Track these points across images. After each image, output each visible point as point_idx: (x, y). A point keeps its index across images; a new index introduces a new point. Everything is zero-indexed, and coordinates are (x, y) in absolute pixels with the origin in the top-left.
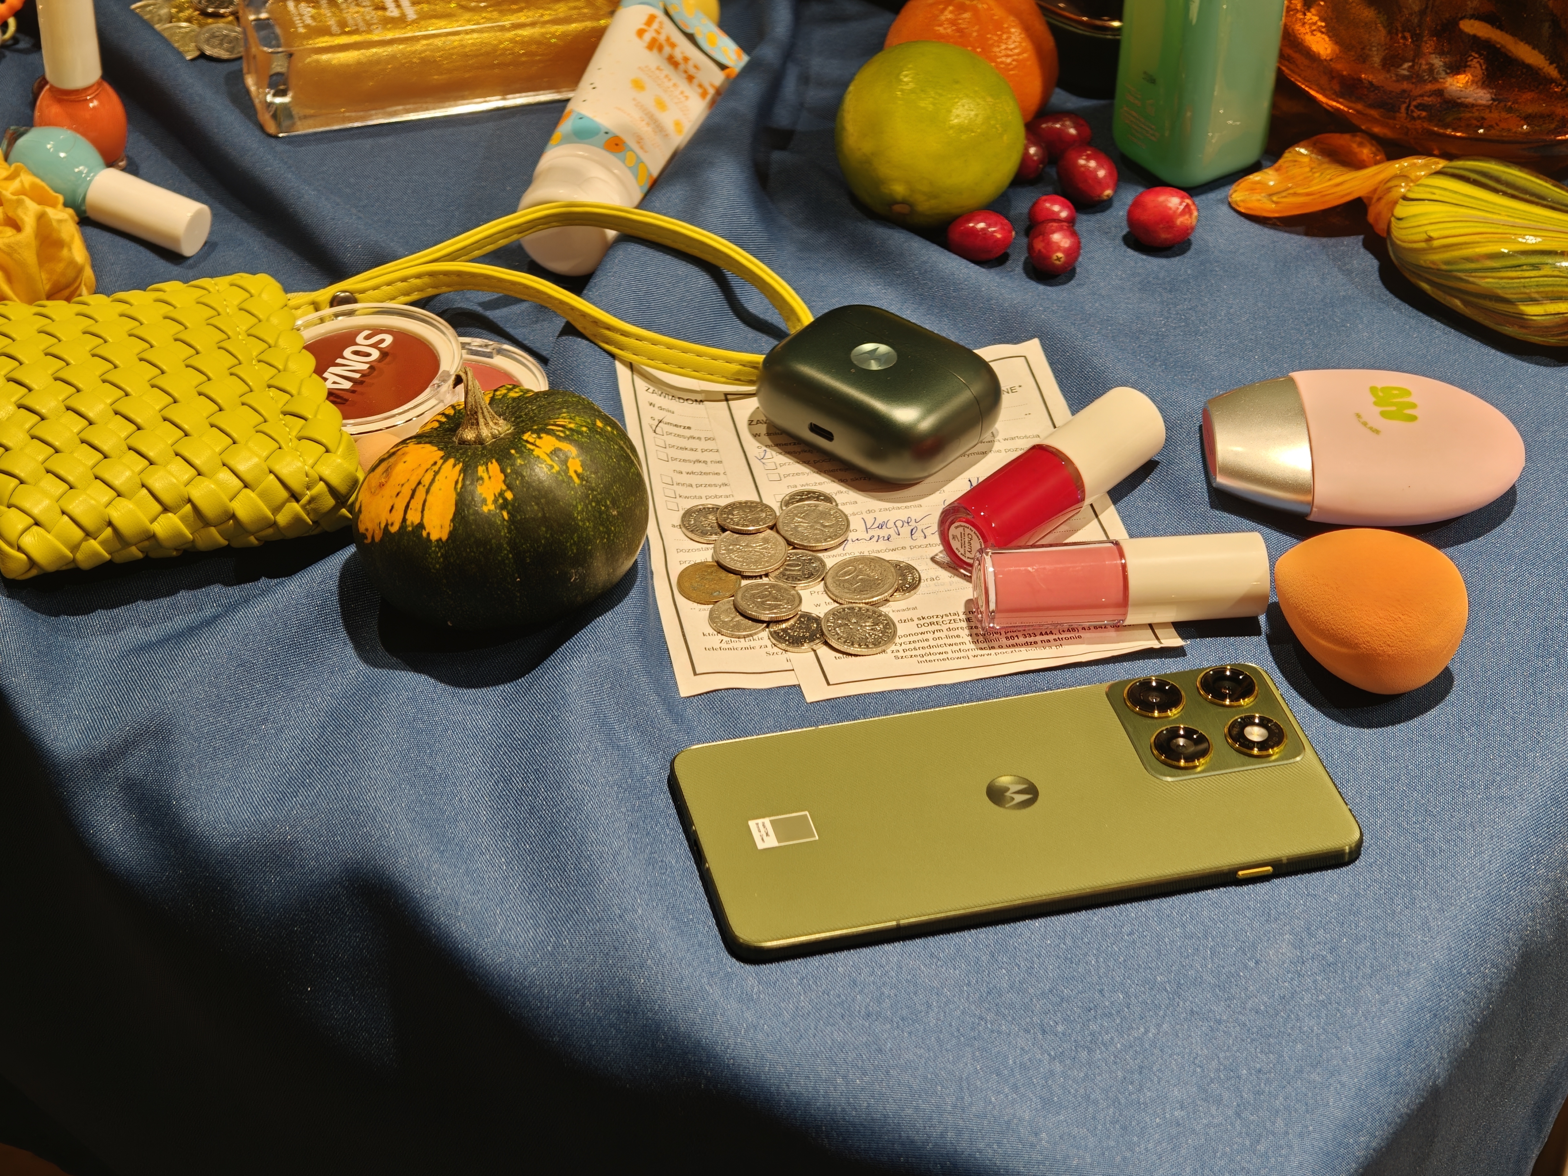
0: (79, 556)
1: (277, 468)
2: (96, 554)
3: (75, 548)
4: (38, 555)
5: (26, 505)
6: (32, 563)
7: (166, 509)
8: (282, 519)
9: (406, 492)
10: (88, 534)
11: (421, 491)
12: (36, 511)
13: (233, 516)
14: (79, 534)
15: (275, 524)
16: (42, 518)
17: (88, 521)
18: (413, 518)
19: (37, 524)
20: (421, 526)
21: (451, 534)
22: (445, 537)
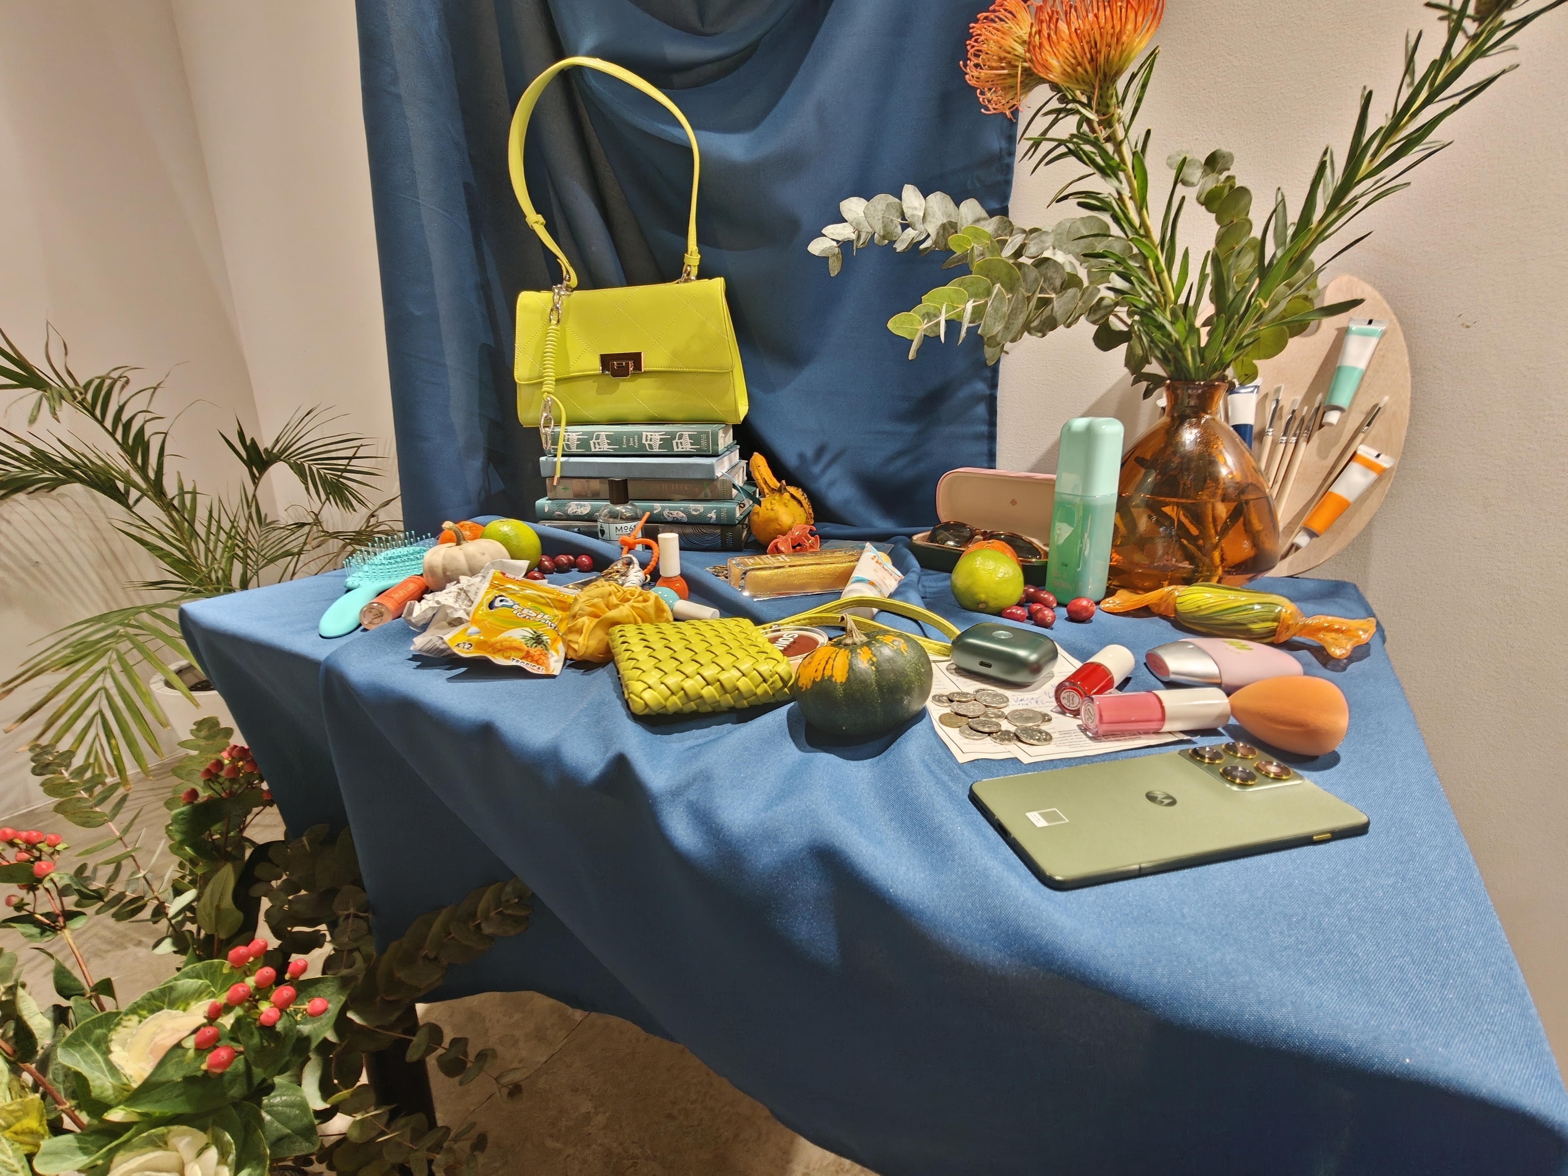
0: (668, 704)
1: (757, 668)
2: (676, 703)
3: (666, 699)
4: (651, 703)
5: (646, 680)
6: (647, 705)
7: (708, 684)
8: (759, 691)
9: (824, 662)
10: (673, 693)
11: (831, 661)
12: (650, 682)
13: (738, 689)
14: (669, 693)
15: (755, 694)
16: (652, 686)
17: (673, 687)
18: (828, 673)
19: (650, 687)
20: (832, 676)
21: (848, 679)
22: (844, 681)
